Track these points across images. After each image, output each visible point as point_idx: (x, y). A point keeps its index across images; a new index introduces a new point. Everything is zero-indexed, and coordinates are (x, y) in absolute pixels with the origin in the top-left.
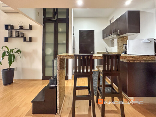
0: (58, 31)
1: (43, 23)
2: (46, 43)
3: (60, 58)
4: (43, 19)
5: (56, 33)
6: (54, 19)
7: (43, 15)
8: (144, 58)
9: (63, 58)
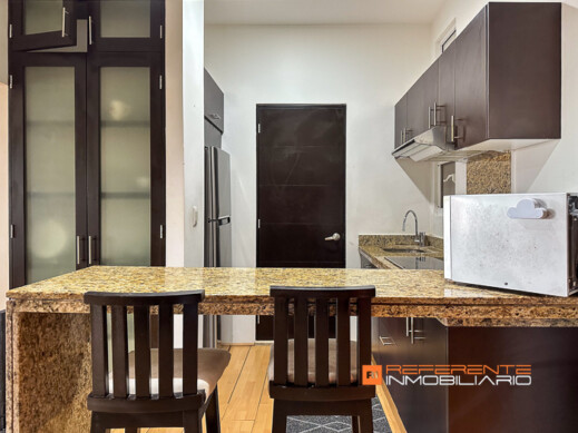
0: (103, 118)
1: (11, 71)
2: (34, 187)
3: (22, 309)
4: (11, 42)
5: (89, 128)
6: (75, 44)
7: (11, 21)
8: (514, 311)
9: (41, 310)
